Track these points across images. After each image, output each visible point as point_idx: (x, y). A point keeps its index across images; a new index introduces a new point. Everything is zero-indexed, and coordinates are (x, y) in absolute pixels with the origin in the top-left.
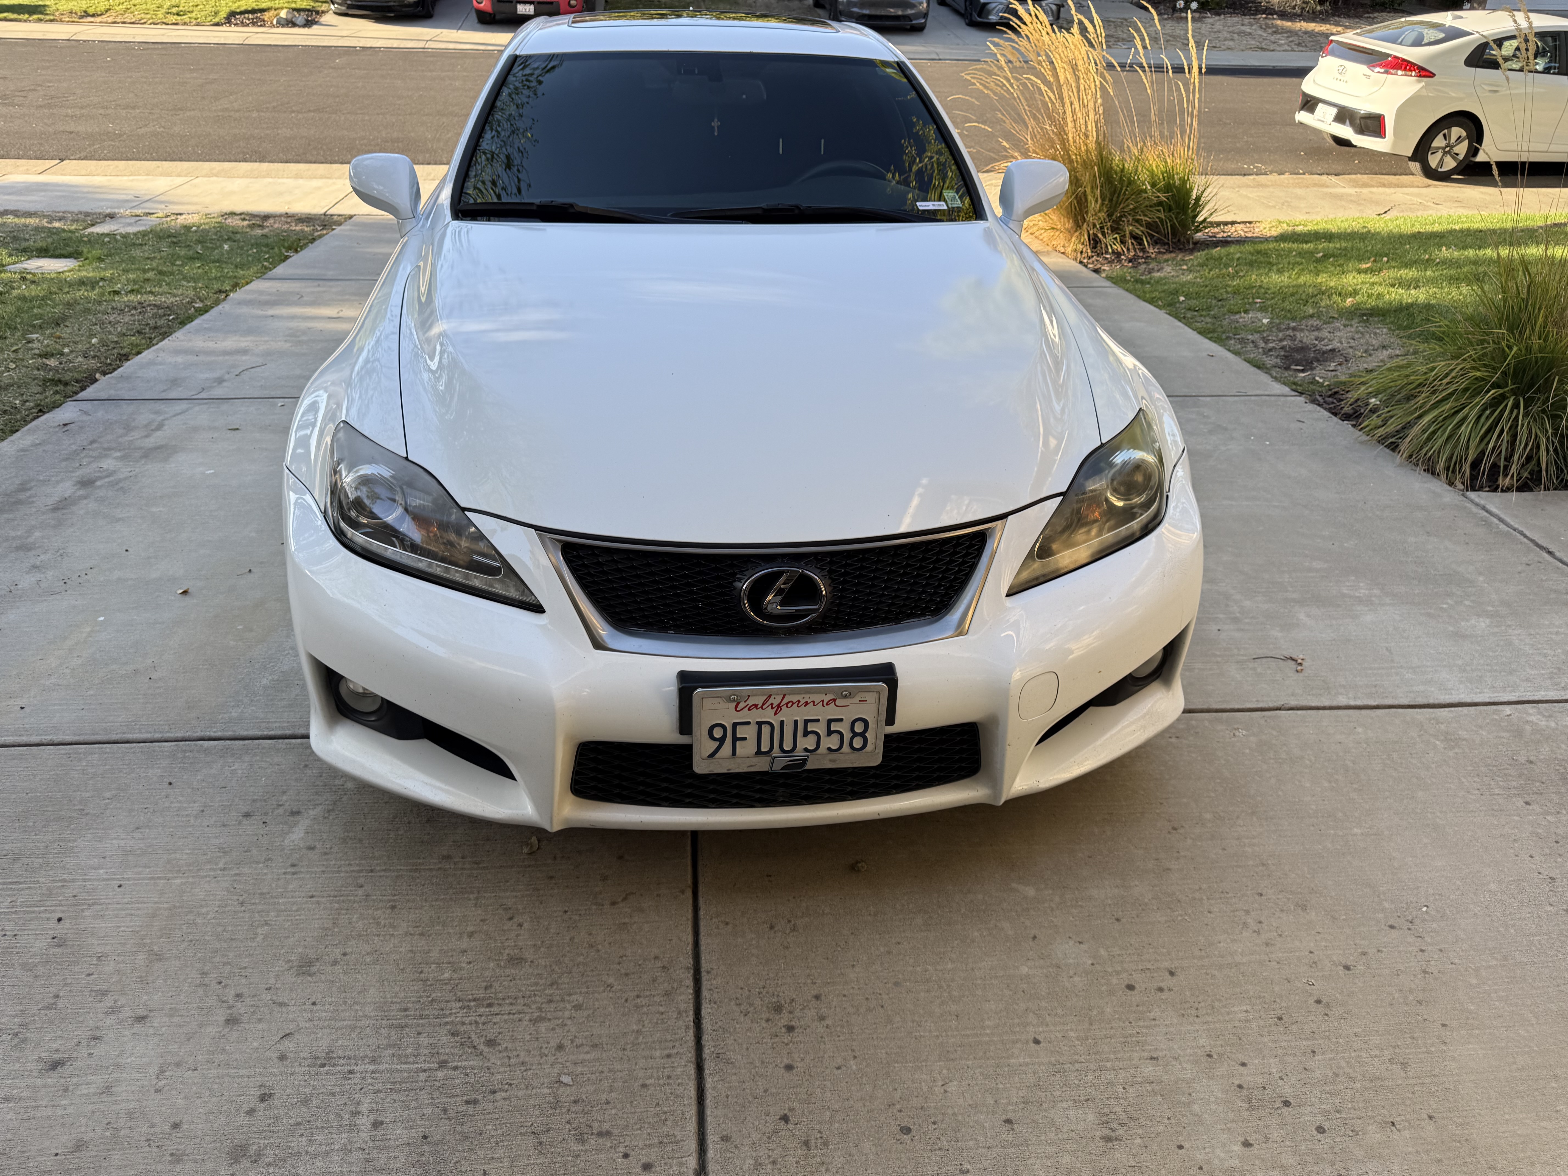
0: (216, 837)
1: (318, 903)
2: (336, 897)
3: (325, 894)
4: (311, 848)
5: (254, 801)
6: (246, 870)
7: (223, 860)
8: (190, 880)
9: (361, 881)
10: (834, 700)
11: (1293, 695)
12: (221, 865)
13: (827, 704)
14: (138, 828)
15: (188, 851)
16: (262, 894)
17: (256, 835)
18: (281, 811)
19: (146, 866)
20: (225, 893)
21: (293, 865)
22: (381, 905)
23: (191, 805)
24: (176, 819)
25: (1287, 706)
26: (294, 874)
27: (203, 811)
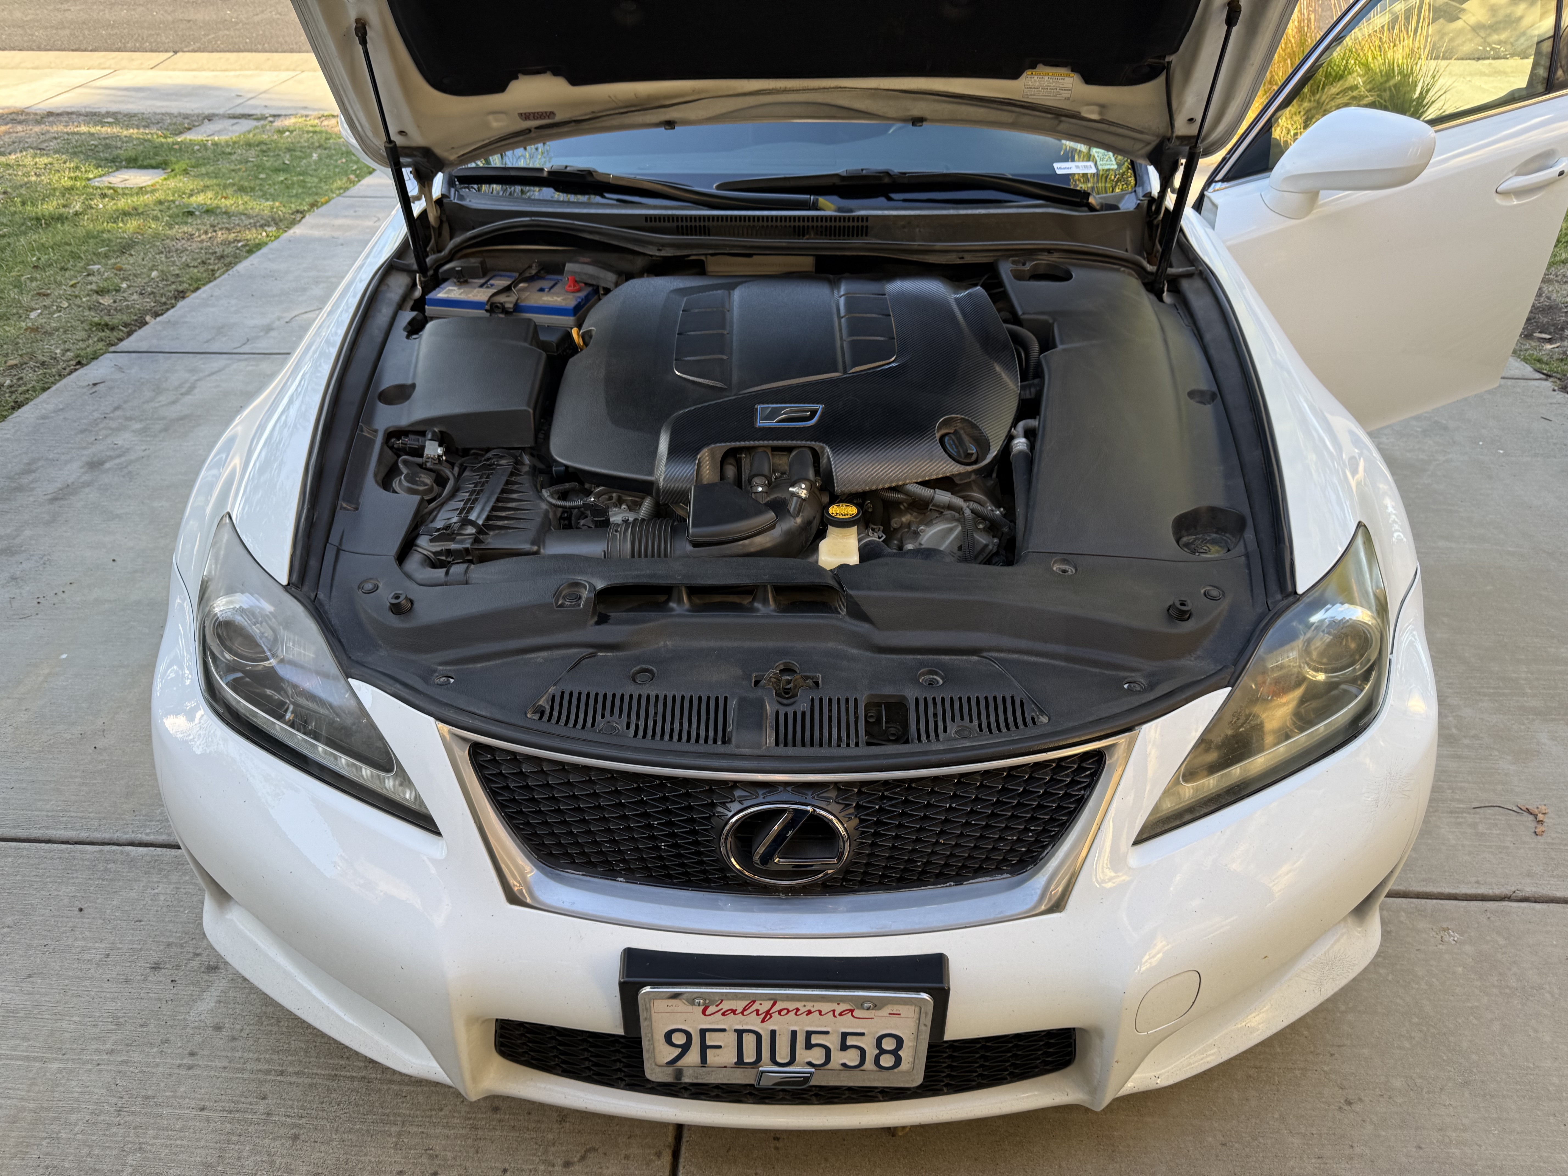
0: (113, 999)
1: (208, 1120)
2: (230, 1112)
3: (219, 1106)
4: (218, 1028)
5: (169, 945)
6: (136, 1056)
7: (114, 1037)
8: (70, 1065)
9: (267, 1087)
10: (852, 1011)
11: (1529, 875)
12: (108, 1046)
13: (840, 1014)
14: (30, 976)
15: (76, 1019)
16: (147, 1097)
17: (160, 999)
18: (195, 964)
19: (25, 1038)
20: (103, 1091)
21: (192, 1054)
22: (282, 1131)
23: (97, 945)
24: (76, 966)
25: (1520, 894)
26: (190, 1068)
27: (108, 956)
